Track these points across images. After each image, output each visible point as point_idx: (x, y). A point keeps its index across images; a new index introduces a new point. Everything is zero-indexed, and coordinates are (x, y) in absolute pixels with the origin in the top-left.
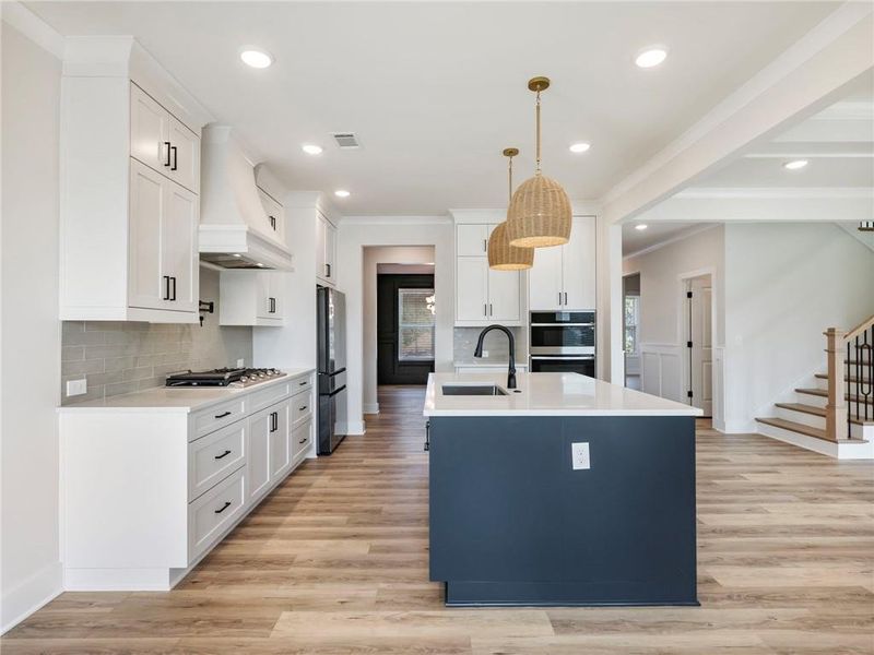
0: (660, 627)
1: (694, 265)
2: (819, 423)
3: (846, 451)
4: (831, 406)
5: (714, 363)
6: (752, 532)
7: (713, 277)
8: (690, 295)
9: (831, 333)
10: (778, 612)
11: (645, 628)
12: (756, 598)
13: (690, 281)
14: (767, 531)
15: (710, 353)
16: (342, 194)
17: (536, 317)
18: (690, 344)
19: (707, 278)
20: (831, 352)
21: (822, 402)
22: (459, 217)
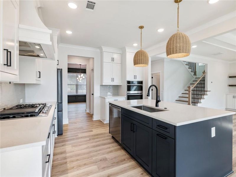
5: (161, 95)
7: (161, 73)
8: (152, 78)
9: (189, 87)
13: (152, 74)
16: (69, 32)
20: (189, 92)
22: (104, 49)
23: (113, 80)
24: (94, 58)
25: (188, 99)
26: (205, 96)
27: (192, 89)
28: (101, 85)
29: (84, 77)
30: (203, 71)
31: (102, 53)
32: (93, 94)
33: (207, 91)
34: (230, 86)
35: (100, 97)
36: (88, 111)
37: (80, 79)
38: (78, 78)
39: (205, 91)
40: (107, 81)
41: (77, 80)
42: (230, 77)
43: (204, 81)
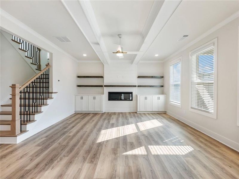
2: (7, 128)
4: (14, 120)
9: (13, 87)
20: (14, 95)
21: (9, 118)
25: (11, 116)
26: (48, 100)
27: (22, 89)
30: (47, 63)
33: (52, 93)
34: (78, 86)
39: (49, 93)
42: (78, 77)
43: (48, 78)
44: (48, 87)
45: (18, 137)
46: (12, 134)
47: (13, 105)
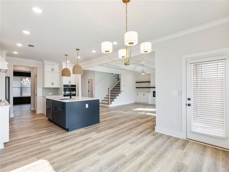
0: (97, 125)
1: (90, 77)
2: (107, 102)
3: (110, 106)
4: (109, 100)
5: (93, 94)
6: (103, 116)
7: (93, 79)
8: (89, 82)
9: (109, 89)
10: (107, 121)
11: (95, 126)
12: (105, 121)
13: (89, 80)
14: (104, 115)
15: (92, 92)
17: (64, 86)
18: (89, 91)
19: (92, 79)
20: (109, 92)
21: (107, 99)
22: (45, 62)
23: (53, 84)
24: (37, 68)
26: (119, 94)
28: (43, 88)
29: (29, 81)
31: (43, 64)
32: (36, 95)
33: (121, 91)
34: (136, 88)
35: (42, 96)
36: (32, 109)
37: (25, 82)
38: (22, 82)
40: (48, 85)
41: (22, 83)
43: (120, 85)
44: (120, 89)
45: (110, 105)
46: (108, 104)
47: (108, 96)
